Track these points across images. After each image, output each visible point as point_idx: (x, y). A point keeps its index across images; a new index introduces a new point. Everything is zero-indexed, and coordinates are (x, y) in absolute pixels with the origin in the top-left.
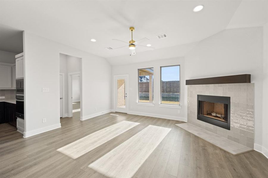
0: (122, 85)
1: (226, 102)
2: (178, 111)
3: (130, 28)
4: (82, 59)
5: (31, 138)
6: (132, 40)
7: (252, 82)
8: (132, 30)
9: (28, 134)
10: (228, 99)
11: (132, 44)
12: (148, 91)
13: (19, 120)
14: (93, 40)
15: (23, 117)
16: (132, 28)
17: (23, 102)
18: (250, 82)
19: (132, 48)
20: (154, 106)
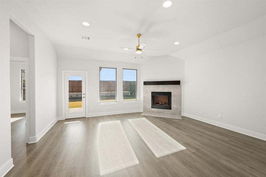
1: (169, 94)
7: (181, 84)
8: (139, 37)
10: (170, 93)
16: (139, 35)
18: (180, 84)
19: (139, 52)
20: (117, 104)
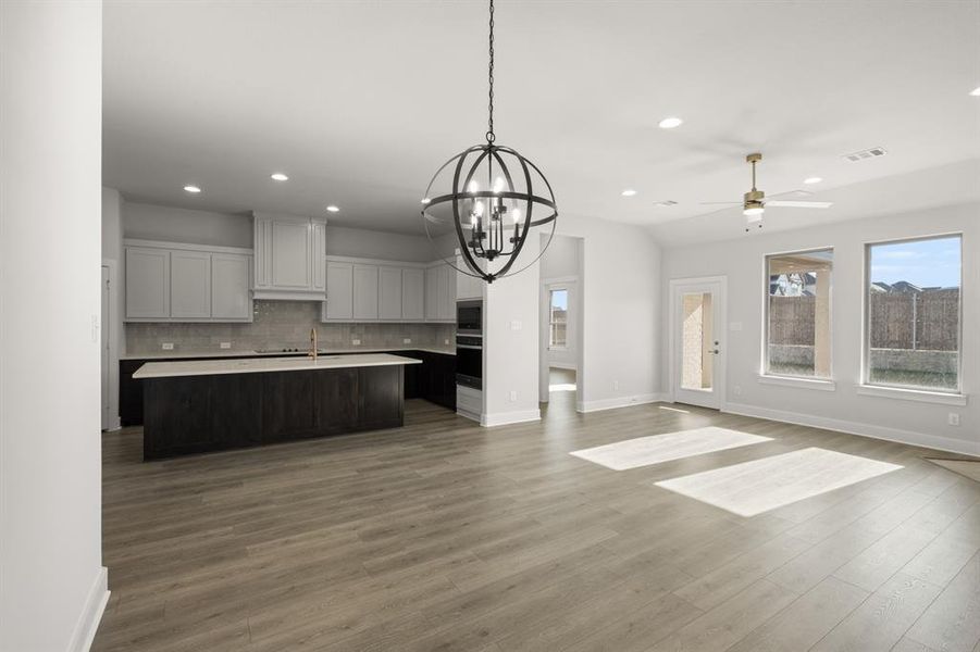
0: (693, 311)
2: (951, 415)
3: (749, 158)
4: (585, 241)
5: (497, 429)
6: (754, 189)
8: (754, 162)
9: (492, 419)
11: (754, 202)
12: (810, 339)
13: (461, 390)
14: (629, 193)
15: (479, 386)
17: (481, 351)
19: (754, 213)
